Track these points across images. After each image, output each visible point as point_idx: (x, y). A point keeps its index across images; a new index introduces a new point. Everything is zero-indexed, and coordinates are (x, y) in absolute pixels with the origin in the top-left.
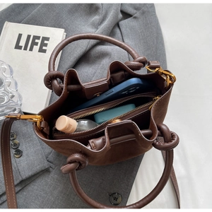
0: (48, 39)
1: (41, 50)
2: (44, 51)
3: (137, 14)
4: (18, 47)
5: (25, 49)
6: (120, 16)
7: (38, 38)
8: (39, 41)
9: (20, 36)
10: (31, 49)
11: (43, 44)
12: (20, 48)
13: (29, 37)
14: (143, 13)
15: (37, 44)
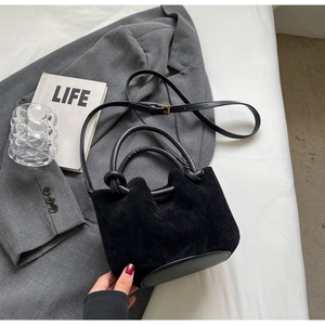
0: (88, 92)
1: (81, 104)
2: (85, 105)
3: (185, 70)
4: (55, 99)
5: (64, 101)
6: (167, 71)
7: (78, 91)
8: (79, 95)
9: (59, 88)
10: (70, 102)
11: (83, 98)
12: (58, 100)
13: (68, 89)
14: (192, 69)
15: (76, 97)
